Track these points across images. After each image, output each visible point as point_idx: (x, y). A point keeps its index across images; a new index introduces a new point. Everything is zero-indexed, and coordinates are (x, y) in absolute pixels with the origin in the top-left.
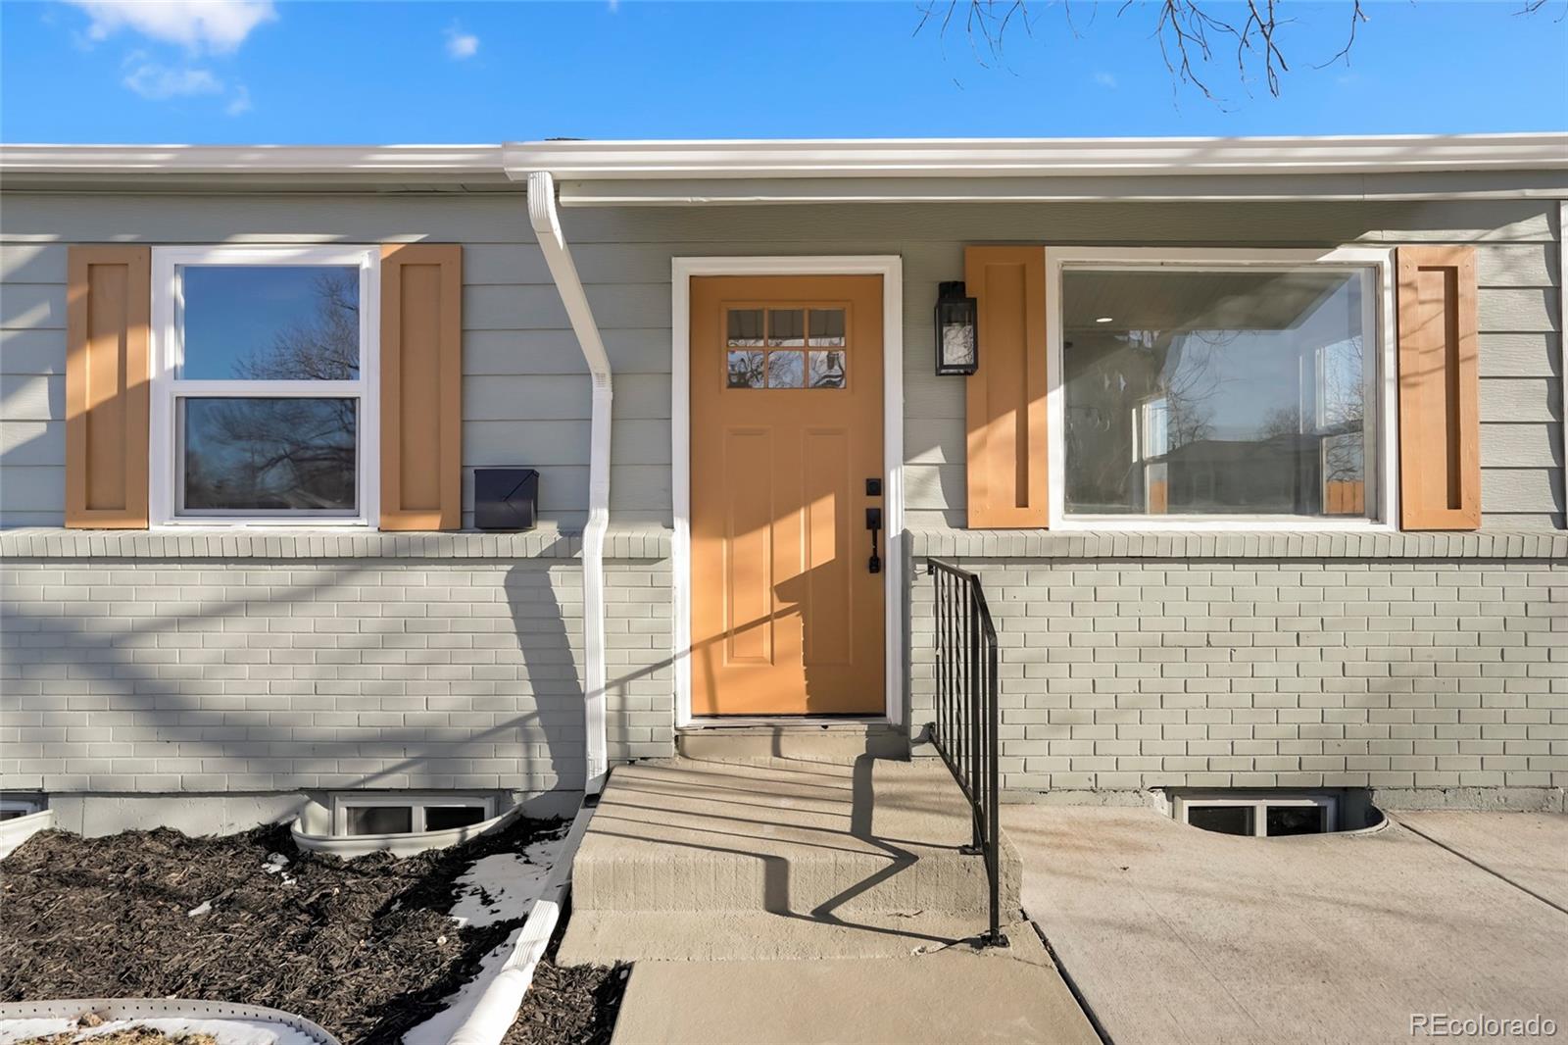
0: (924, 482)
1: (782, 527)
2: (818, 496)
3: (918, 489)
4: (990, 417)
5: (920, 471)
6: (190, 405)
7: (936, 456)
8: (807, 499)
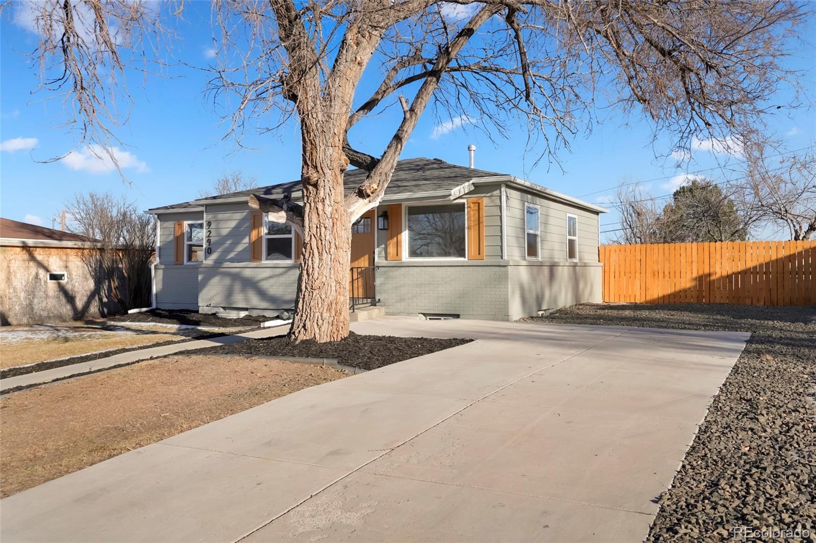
0: (382, 251)
1: (359, 260)
2: (365, 255)
3: (380, 253)
4: (392, 238)
5: (380, 249)
6: (269, 240)
7: (383, 246)
8: (363, 256)
